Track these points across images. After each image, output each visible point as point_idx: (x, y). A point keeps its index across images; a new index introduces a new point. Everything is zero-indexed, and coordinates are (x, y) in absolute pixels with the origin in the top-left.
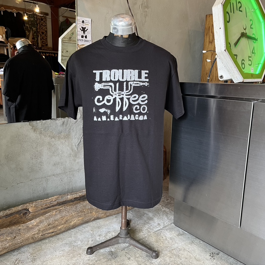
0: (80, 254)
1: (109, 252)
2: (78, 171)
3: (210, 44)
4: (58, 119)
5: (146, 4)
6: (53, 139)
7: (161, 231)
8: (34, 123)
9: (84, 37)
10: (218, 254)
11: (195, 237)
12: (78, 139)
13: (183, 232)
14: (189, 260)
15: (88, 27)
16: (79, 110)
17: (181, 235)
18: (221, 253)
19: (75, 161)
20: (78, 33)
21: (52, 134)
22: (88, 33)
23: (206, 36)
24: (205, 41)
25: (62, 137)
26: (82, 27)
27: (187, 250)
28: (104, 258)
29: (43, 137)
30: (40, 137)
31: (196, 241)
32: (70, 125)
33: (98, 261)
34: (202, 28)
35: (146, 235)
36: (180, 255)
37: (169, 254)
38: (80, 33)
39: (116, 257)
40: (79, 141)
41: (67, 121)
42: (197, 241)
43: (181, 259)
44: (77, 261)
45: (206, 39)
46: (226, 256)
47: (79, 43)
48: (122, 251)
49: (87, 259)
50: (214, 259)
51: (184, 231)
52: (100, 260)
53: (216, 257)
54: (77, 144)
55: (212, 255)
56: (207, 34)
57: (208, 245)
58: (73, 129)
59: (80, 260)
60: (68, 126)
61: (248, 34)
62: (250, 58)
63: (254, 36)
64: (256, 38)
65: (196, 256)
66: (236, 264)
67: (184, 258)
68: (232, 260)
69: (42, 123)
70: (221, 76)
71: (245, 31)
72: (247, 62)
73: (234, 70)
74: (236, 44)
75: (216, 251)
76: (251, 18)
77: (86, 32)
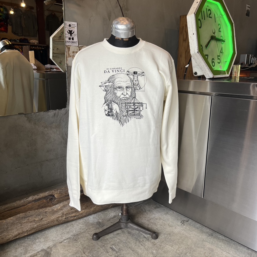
0: (73, 225)
1: (97, 222)
3: (184, 42)
4: (50, 111)
5: (126, 6)
6: (46, 129)
7: (141, 205)
8: (29, 115)
9: (71, 39)
10: (187, 221)
11: (169, 209)
13: (159, 205)
14: (164, 227)
15: (75, 30)
16: (68, 102)
17: (158, 208)
18: (190, 221)
20: (66, 35)
21: (45, 124)
23: (180, 35)
24: (180, 39)
25: (53, 127)
26: (69, 30)
27: (163, 219)
28: (93, 227)
29: (37, 127)
30: (34, 127)
33: (88, 229)
36: (156, 223)
37: (147, 223)
38: (68, 36)
39: (103, 226)
41: (58, 113)
42: (171, 212)
43: (157, 226)
44: (71, 230)
45: (180, 37)
46: (194, 222)
47: (67, 45)
48: (108, 221)
49: (79, 228)
50: (184, 225)
51: (161, 205)
53: (186, 223)
55: (183, 222)
56: (181, 33)
57: (180, 214)
58: (63, 120)
59: (73, 229)
60: (59, 117)
61: (217, 37)
62: (219, 57)
63: (222, 38)
64: (224, 39)
65: (170, 223)
66: (202, 228)
67: (159, 225)
68: (198, 225)
69: (36, 115)
70: (195, 73)
71: (214, 35)
72: (216, 61)
73: (206, 68)
74: (207, 46)
75: (186, 219)
76: (219, 23)
77: (73, 35)
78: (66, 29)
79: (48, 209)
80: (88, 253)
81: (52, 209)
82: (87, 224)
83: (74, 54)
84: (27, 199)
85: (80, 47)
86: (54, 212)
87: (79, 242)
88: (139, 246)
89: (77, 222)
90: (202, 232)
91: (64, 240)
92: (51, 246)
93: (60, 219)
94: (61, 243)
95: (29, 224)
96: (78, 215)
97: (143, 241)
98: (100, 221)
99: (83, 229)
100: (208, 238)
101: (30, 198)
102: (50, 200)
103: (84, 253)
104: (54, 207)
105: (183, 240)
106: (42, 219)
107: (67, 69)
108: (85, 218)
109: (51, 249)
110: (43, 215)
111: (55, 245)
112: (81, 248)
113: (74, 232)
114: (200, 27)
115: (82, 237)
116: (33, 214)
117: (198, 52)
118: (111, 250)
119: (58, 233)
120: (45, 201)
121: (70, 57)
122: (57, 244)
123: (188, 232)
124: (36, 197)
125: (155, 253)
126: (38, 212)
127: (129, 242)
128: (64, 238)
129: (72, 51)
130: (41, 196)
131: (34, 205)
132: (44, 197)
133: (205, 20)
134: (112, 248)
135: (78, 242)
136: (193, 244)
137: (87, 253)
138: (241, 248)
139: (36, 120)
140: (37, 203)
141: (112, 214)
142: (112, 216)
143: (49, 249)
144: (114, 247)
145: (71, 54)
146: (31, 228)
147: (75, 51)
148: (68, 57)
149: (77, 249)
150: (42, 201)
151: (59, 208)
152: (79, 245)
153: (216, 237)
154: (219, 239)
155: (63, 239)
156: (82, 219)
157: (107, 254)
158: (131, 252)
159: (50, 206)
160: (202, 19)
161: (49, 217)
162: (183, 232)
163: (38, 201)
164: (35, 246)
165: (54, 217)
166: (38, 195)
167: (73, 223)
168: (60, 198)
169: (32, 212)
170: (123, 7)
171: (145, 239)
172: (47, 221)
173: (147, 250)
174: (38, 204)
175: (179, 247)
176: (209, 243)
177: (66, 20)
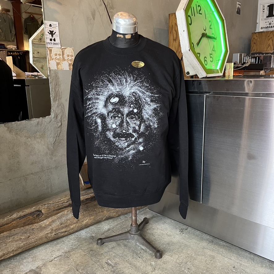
0: (64, 242)
1: (90, 237)
2: (55, 168)
3: (174, 42)
4: (32, 119)
5: (111, 4)
6: (29, 139)
8: (10, 124)
9: (53, 40)
10: (186, 229)
12: (54, 138)
13: (156, 214)
14: (162, 236)
16: (53, 109)
17: (155, 217)
18: (189, 229)
19: (52, 159)
20: (47, 36)
21: (28, 134)
22: (57, 36)
23: (170, 34)
24: (170, 39)
25: (37, 137)
26: (50, 31)
27: (160, 228)
28: (86, 242)
29: (19, 137)
30: (16, 138)
31: (168, 221)
32: (44, 124)
33: (80, 245)
34: (167, 26)
35: (123, 220)
36: (154, 233)
38: (49, 36)
40: (55, 139)
41: (42, 121)
43: (155, 236)
44: (62, 247)
45: (170, 36)
46: (193, 230)
47: (48, 46)
49: (70, 244)
50: (183, 233)
51: (158, 214)
52: (82, 244)
53: (185, 231)
54: (53, 142)
55: (182, 231)
56: (171, 32)
57: (178, 223)
58: (47, 129)
59: (64, 246)
61: (208, 34)
62: (211, 56)
63: (213, 36)
64: (215, 37)
65: (168, 233)
66: (202, 235)
67: (157, 235)
68: (198, 232)
69: (17, 124)
70: (187, 73)
71: (205, 32)
72: (209, 59)
73: (198, 67)
74: (198, 44)
75: (185, 227)
76: (210, 20)
77: (54, 35)
78: (46, 29)
79: (36, 226)
80: (82, 270)
81: (40, 225)
82: (79, 240)
83: (56, 57)
84: (11, 216)
85: (63, 49)
86: (42, 229)
87: (72, 259)
88: (136, 259)
89: (68, 238)
90: (202, 239)
91: (55, 258)
92: (40, 266)
93: (49, 235)
94: (51, 261)
95: (15, 244)
96: (68, 230)
97: (140, 253)
98: (93, 235)
99: (75, 245)
100: (209, 245)
101: (15, 216)
102: (36, 216)
103: (78, 271)
104: (42, 223)
105: (183, 249)
106: (29, 237)
107: (50, 73)
108: (77, 233)
109: (40, 269)
110: (30, 233)
111: (44, 265)
112: (74, 265)
113: (66, 249)
114: (191, 24)
115: (74, 254)
116: (19, 232)
117: (189, 50)
118: (106, 265)
119: (48, 252)
120: (31, 217)
121: (53, 59)
122: (47, 263)
123: (188, 240)
124: (21, 214)
125: (154, 265)
126: (24, 230)
127: (126, 256)
128: (55, 256)
129: (55, 53)
130: (27, 212)
131: (20, 223)
132: (30, 213)
133: (195, 16)
134: (108, 263)
135: (70, 260)
136: (193, 252)
137: (80, 270)
138: (243, 253)
139: (17, 130)
140: (23, 220)
141: (106, 227)
142: (106, 229)
143: (38, 269)
144: (110, 262)
145: (54, 57)
146: (17, 248)
147: (58, 53)
148: (50, 60)
149: (69, 267)
150: (28, 217)
151: (48, 223)
152: (72, 263)
153: (217, 244)
154: (219, 245)
155: (53, 257)
156: (73, 235)
157: (103, 269)
158: (129, 265)
159: (37, 223)
160: (192, 15)
161: (37, 234)
162: (182, 240)
163: (23, 218)
164: (22, 267)
165: (42, 234)
166: (24, 212)
167: (64, 239)
168: (48, 214)
169: (17, 230)
170: (107, 5)
171: (143, 251)
172: (35, 239)
173: (145, 262)
174: (23, 222)
175: (179, 257)
176: (210, 250)
177: (46, 19)
